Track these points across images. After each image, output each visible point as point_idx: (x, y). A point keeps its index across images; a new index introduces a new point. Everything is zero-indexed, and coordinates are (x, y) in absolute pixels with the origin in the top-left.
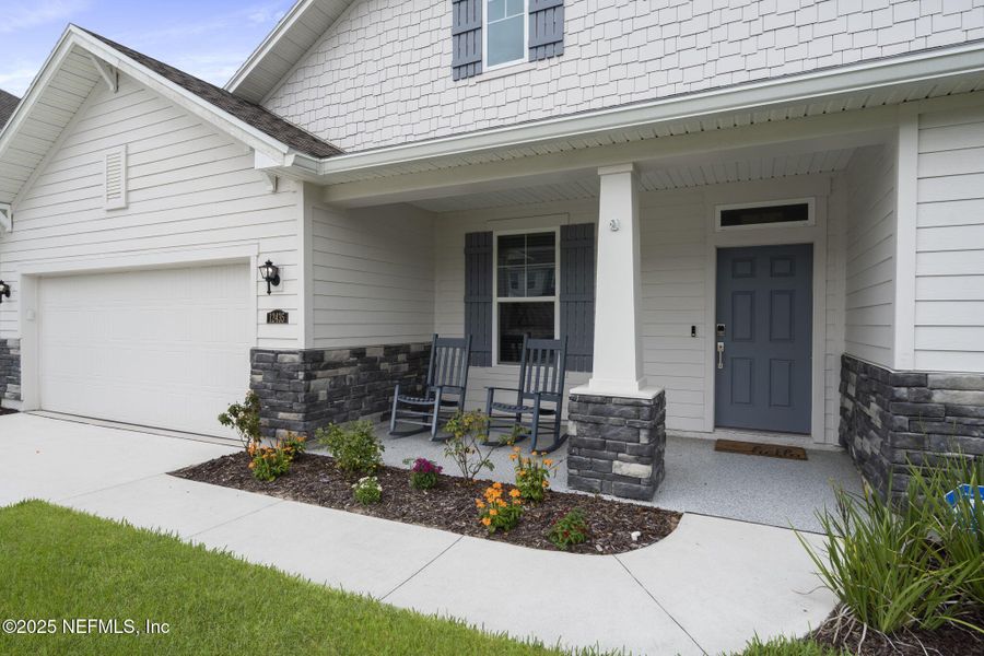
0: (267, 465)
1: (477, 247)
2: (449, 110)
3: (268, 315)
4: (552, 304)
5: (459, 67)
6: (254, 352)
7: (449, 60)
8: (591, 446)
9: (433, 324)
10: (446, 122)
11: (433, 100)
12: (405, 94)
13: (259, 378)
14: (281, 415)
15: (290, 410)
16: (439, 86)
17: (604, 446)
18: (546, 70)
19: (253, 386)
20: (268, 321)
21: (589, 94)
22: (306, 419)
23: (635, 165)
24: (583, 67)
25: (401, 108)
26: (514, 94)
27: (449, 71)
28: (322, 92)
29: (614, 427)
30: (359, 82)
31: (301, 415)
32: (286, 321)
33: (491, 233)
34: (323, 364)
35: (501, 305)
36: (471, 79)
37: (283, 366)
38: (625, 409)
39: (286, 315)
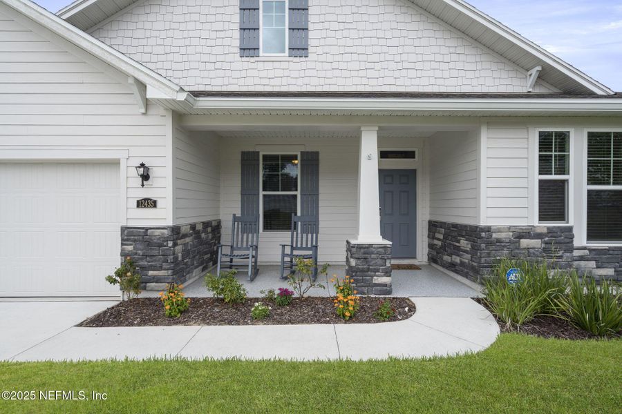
0: (175, 306)
1: (248, 160)
2: (237, 74)
3: (138, 202)
4: (296, 196)
5: (244, 49)
6: (123, 229)
7: (237, 43)
8: (363, 271)
9: (219, 207)
10: (235, 81)
11: (225, 66)
12: (205, 58)
13: (130, 248)
14: (151, 273)
15: (161, 268)
16: (229, 58)
17: (368, 270)
18: (298, 63)
19: (124, 254)
20: (138, 206)
21: (322, 81)
22: (174, 274)
23: (379, 127)
24: (319, 66)
25: (202, 66)
26: (279, 73)
27: (237, 50)
28: (135, 42)
29: (375, 260)
30: (168, 41)
31: (170, 272)
32: (155, 206)
33: (258, 153)
34: (181, 235)
35: (264, 196)
36: (251, 58)
37: (153, 238)
38: (380, 250)
39: (155, 202)
